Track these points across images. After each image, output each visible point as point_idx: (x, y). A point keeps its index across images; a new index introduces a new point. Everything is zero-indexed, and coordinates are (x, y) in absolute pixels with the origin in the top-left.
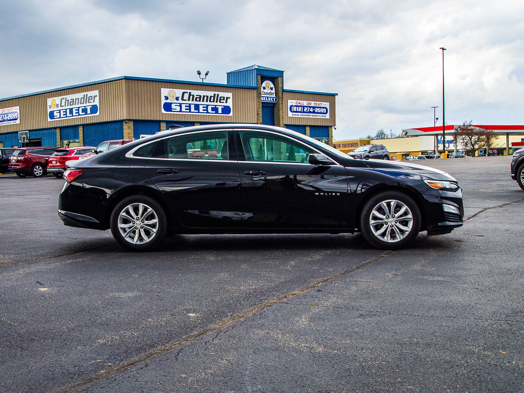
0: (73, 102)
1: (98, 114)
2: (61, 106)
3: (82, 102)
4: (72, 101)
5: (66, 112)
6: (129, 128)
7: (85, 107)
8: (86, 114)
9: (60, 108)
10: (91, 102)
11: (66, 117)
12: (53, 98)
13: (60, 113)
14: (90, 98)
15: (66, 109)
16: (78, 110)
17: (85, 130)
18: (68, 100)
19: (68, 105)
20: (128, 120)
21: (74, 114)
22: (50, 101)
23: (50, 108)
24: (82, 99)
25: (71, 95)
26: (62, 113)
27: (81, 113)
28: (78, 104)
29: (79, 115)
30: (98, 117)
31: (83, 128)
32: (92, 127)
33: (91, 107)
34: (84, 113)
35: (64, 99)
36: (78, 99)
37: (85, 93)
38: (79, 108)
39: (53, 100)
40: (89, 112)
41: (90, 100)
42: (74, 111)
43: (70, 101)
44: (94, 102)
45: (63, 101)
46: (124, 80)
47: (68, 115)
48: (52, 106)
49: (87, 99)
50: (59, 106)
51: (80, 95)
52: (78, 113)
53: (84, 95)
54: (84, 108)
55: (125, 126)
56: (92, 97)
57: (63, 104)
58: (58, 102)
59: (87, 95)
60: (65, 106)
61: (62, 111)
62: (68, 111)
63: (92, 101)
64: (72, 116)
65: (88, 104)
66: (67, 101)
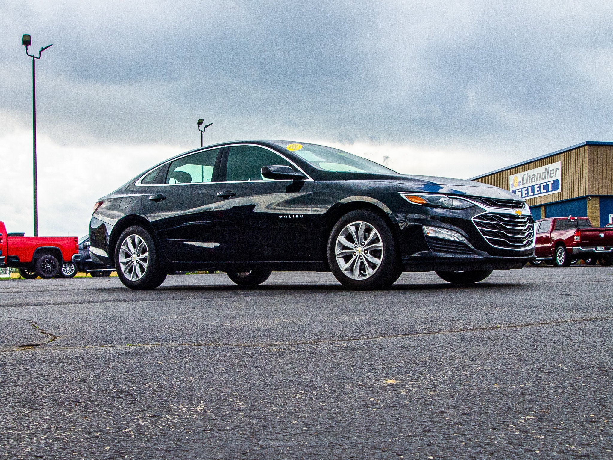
0: (534, 178)
1: (559, 190)
2: (523, 184)
3: (544, 178)
4: (533, 176)
5: (527, 190)
6: (593, 206)
7: (547, 183)
8: (548, 191)
9: (522, 186)
10: (553, 177)
11: (528, 196)
12: (515, 175)
13: (521, 191)
14: (552, 172)
15: (528, 187)
16: (540, 187)
17: (547, 211)
18: (530, 176)
19: (529, 183)
20: (592, 196)
21: (536, 192)
22: (512, 178)
23: (512, 187)
24: (544, 174)
25: (533, 170)
26: (524, 192)
27: (542, 191)
28: (540, 180)
29: (541, 193)
30: (559, 194)
31: (545, 209)
32: (554, 207)
33: (552, 182)
34: (545, 191)
35: (525, 175)
36: (540, 173)
37: (547, 166)
38: (540, 184)
39: (515, 176)
40: (550, 189)
41: (552, 174)
42: (536, 189)
43: (531, 177)
44: (555, 176)
45: (525, 177)
46: (587, 146)
47: (530, 194)
48: (514, 184)
49: (549, 173)
50: (521, 183)
51: (541, 169)
52: (540, 190)
53: (546, 169)
54: (545, 184)
55: (589, 204)
56: (553, 170)
57: (525, 181)
58: (520, 179)
59: (549, 168)
60: (527, 183)
61: (523, 190)
62: (530, 188)
63: (553, 175)
64: (534, 195)
65: (550, 179)
66: (529, 178)
